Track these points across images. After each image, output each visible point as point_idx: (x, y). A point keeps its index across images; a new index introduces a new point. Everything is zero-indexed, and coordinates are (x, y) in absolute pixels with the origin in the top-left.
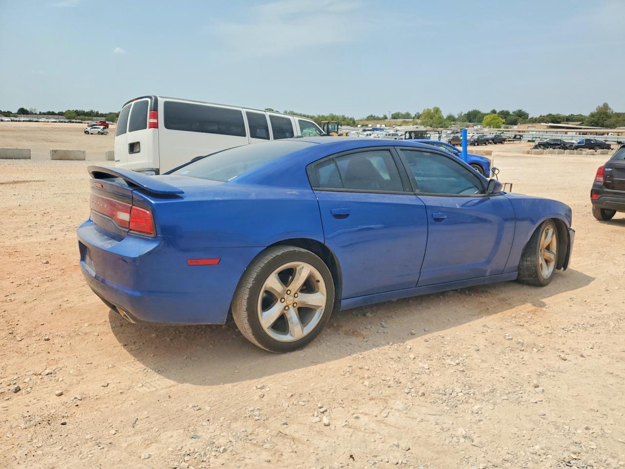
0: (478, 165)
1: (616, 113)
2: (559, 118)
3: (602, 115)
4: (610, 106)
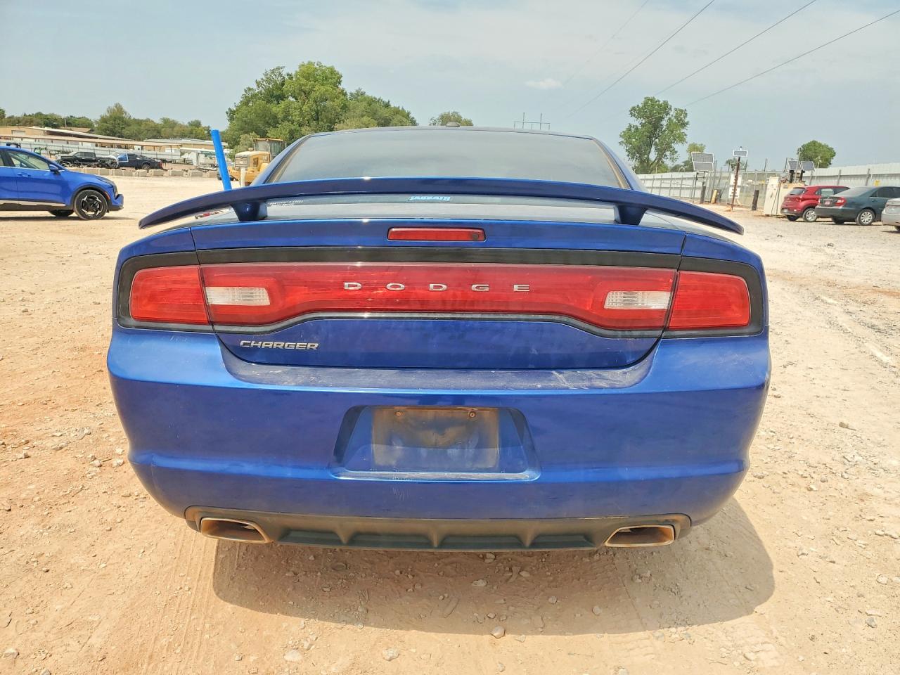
0: (99, 191)
1: (135, 120)
2: (56, 120)
3: (117, 121)
4: (125, 108)
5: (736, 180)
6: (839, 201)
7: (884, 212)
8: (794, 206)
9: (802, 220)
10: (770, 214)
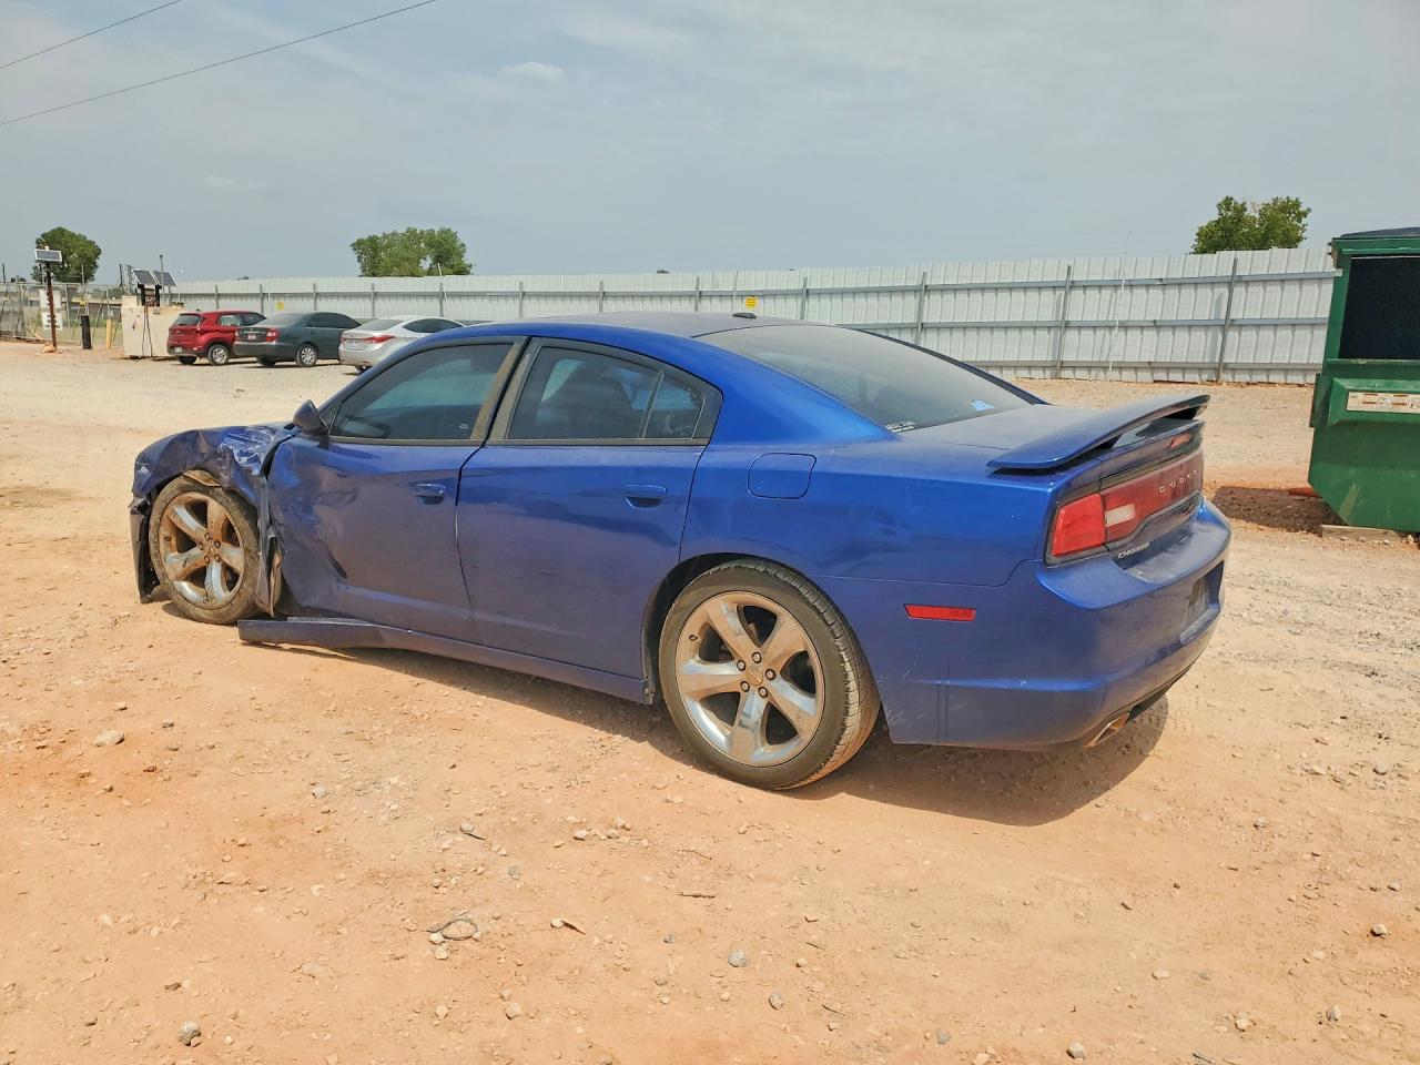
5: (51, 299)
6: (269, 334)
7: (341, 348)
8: (191, 342)
9: (205, 361)
10: (140, 354)
